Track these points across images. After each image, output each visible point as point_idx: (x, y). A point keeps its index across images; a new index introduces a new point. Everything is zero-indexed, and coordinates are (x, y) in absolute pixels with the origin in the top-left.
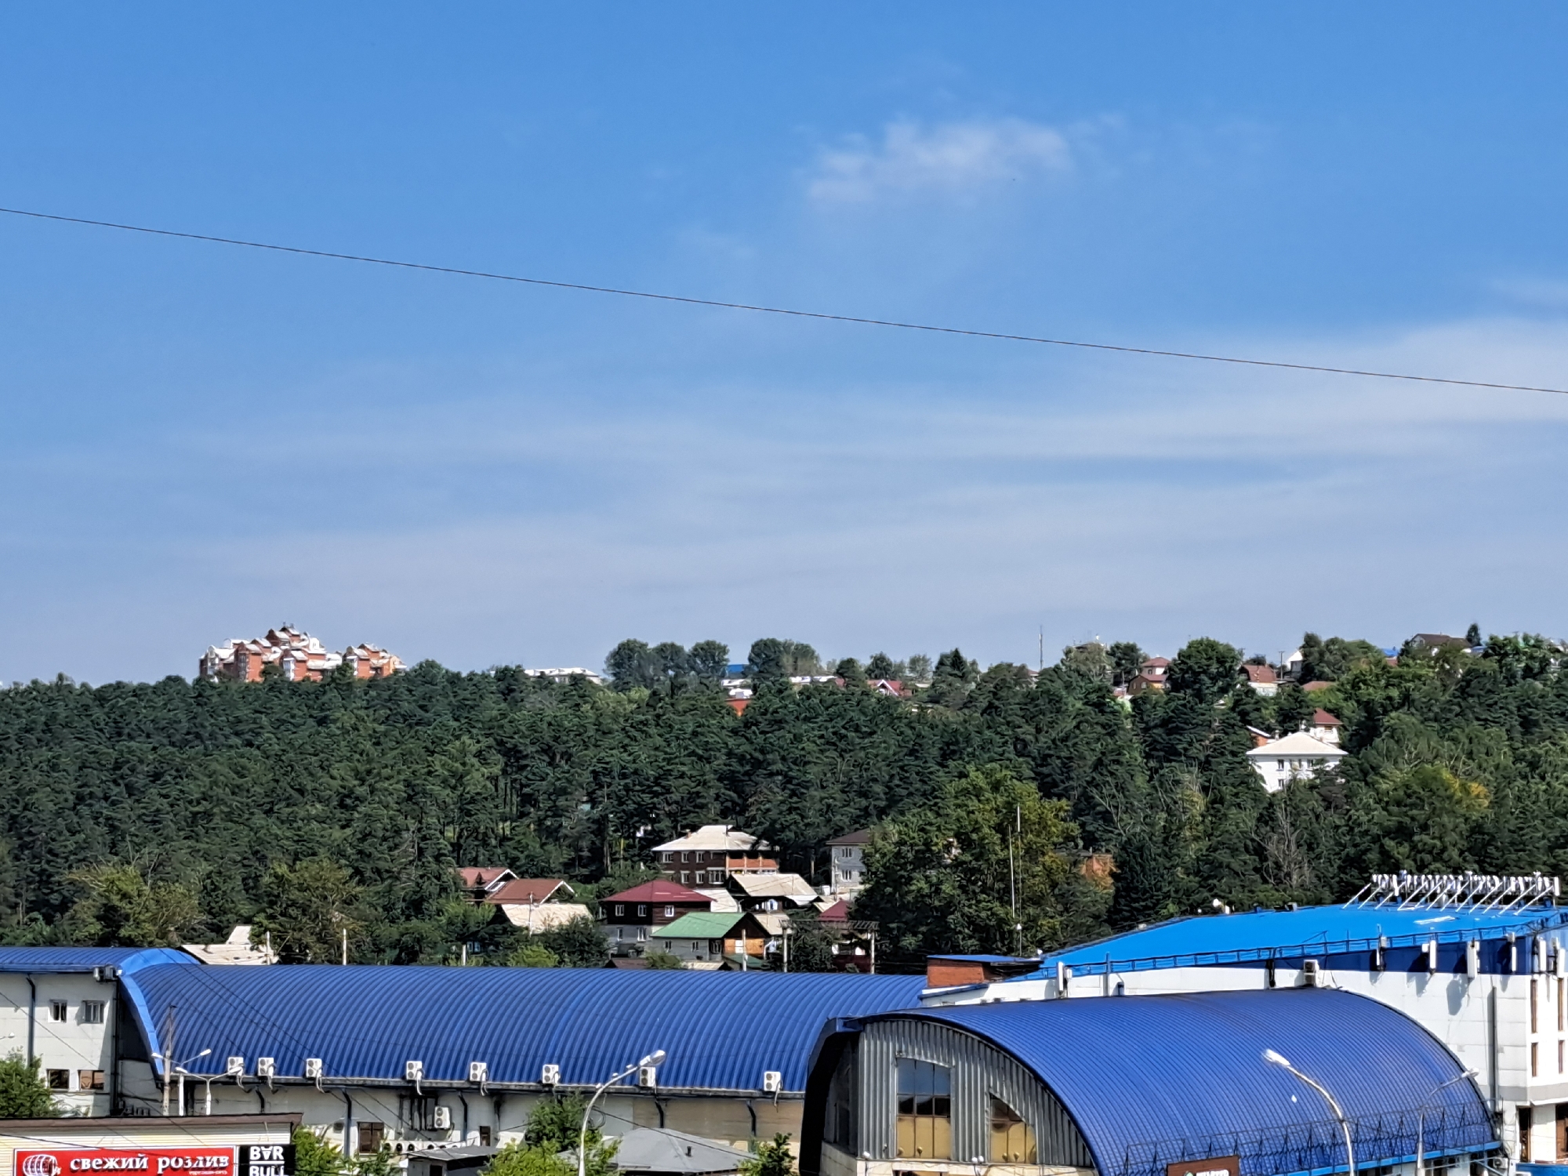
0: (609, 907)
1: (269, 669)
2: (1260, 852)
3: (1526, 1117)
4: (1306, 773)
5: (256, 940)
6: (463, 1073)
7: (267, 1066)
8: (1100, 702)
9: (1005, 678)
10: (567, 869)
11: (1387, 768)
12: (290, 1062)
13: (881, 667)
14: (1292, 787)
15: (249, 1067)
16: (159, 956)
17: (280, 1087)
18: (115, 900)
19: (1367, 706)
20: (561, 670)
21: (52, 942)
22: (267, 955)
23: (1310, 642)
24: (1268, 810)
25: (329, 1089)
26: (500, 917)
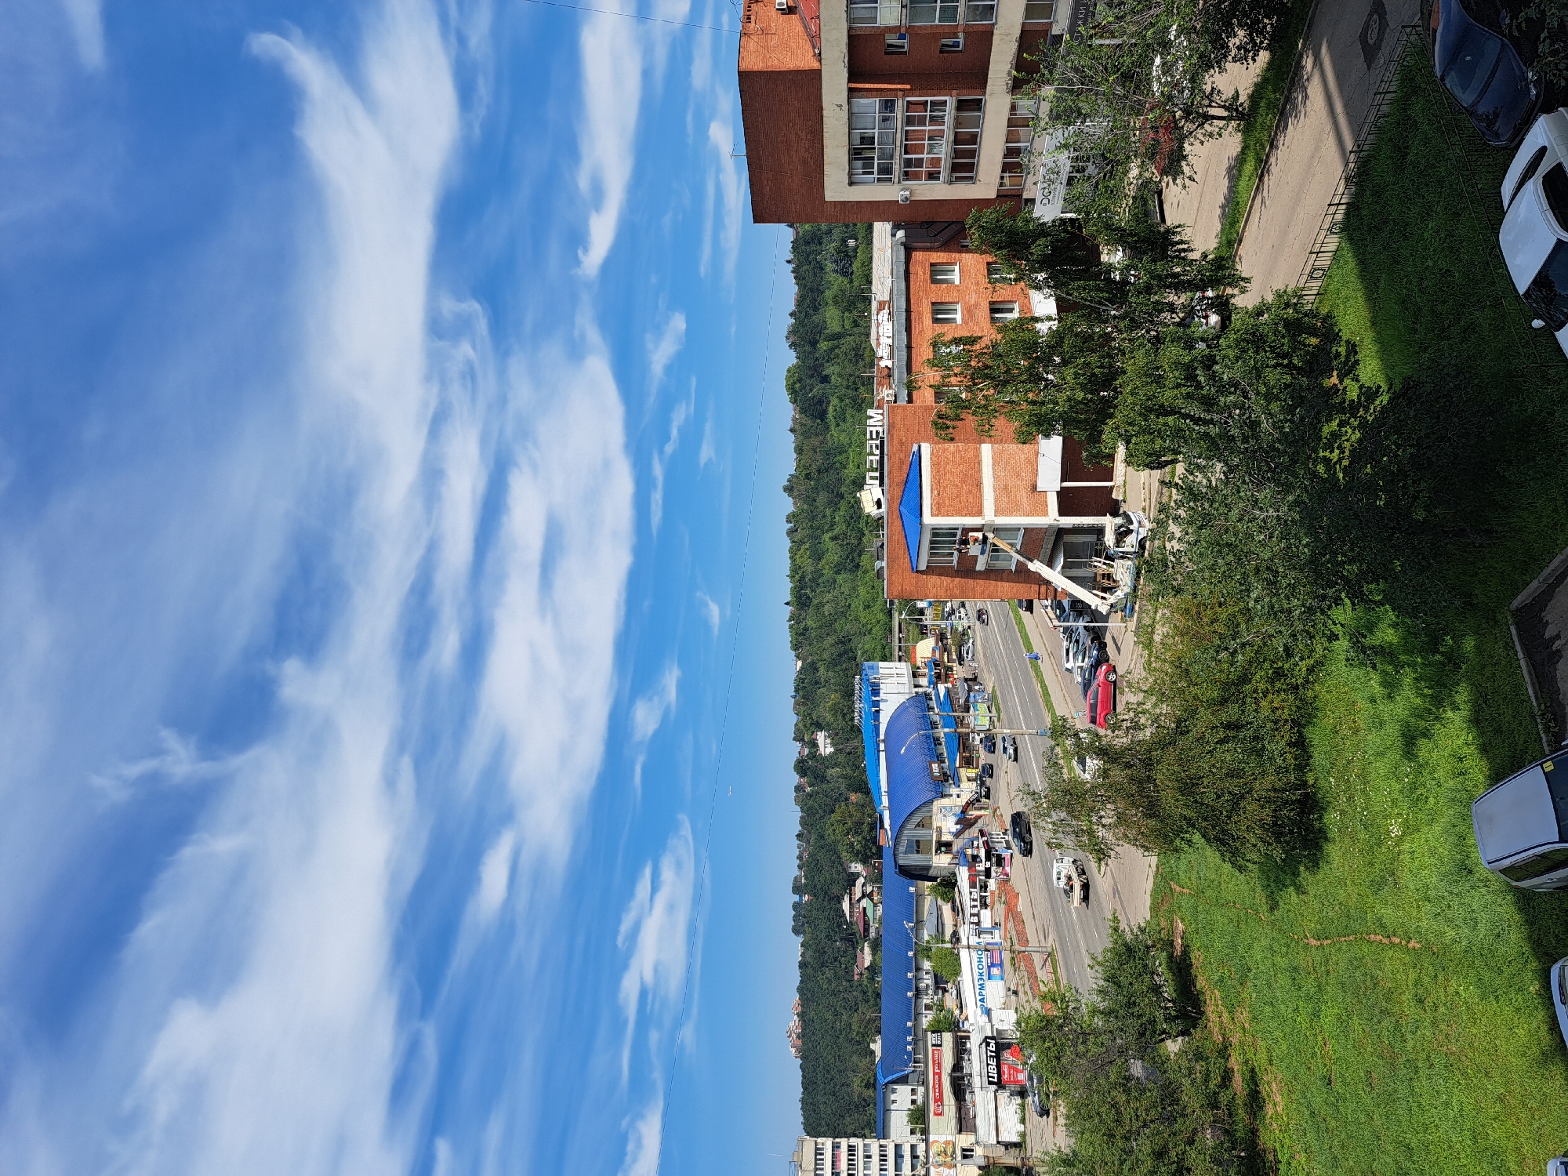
0: (865, 936)
1: (798, 1037)
2: (849, 753)
3: (916, 686)
4: (828, 741)
5: (874, 1041)
6: (911, 979)
7: (909, 1039)
8: (810, 795)
9: (803, 822)
10: (855, 948)
11: (827, 720)
12: (908, 1031)
13: (800, 857)
14: (833, 745)
15: (910, 1044)
16: (879, 1071)
17: (915, 1035)
18: (863, 1084)
19: (811, 724)
20: (800, 950)
21: (875, 1104)
22: (878, 1038)
23: (794, 739)
24: (838, 751)
25: (916, 1020)
26: (867, 968)
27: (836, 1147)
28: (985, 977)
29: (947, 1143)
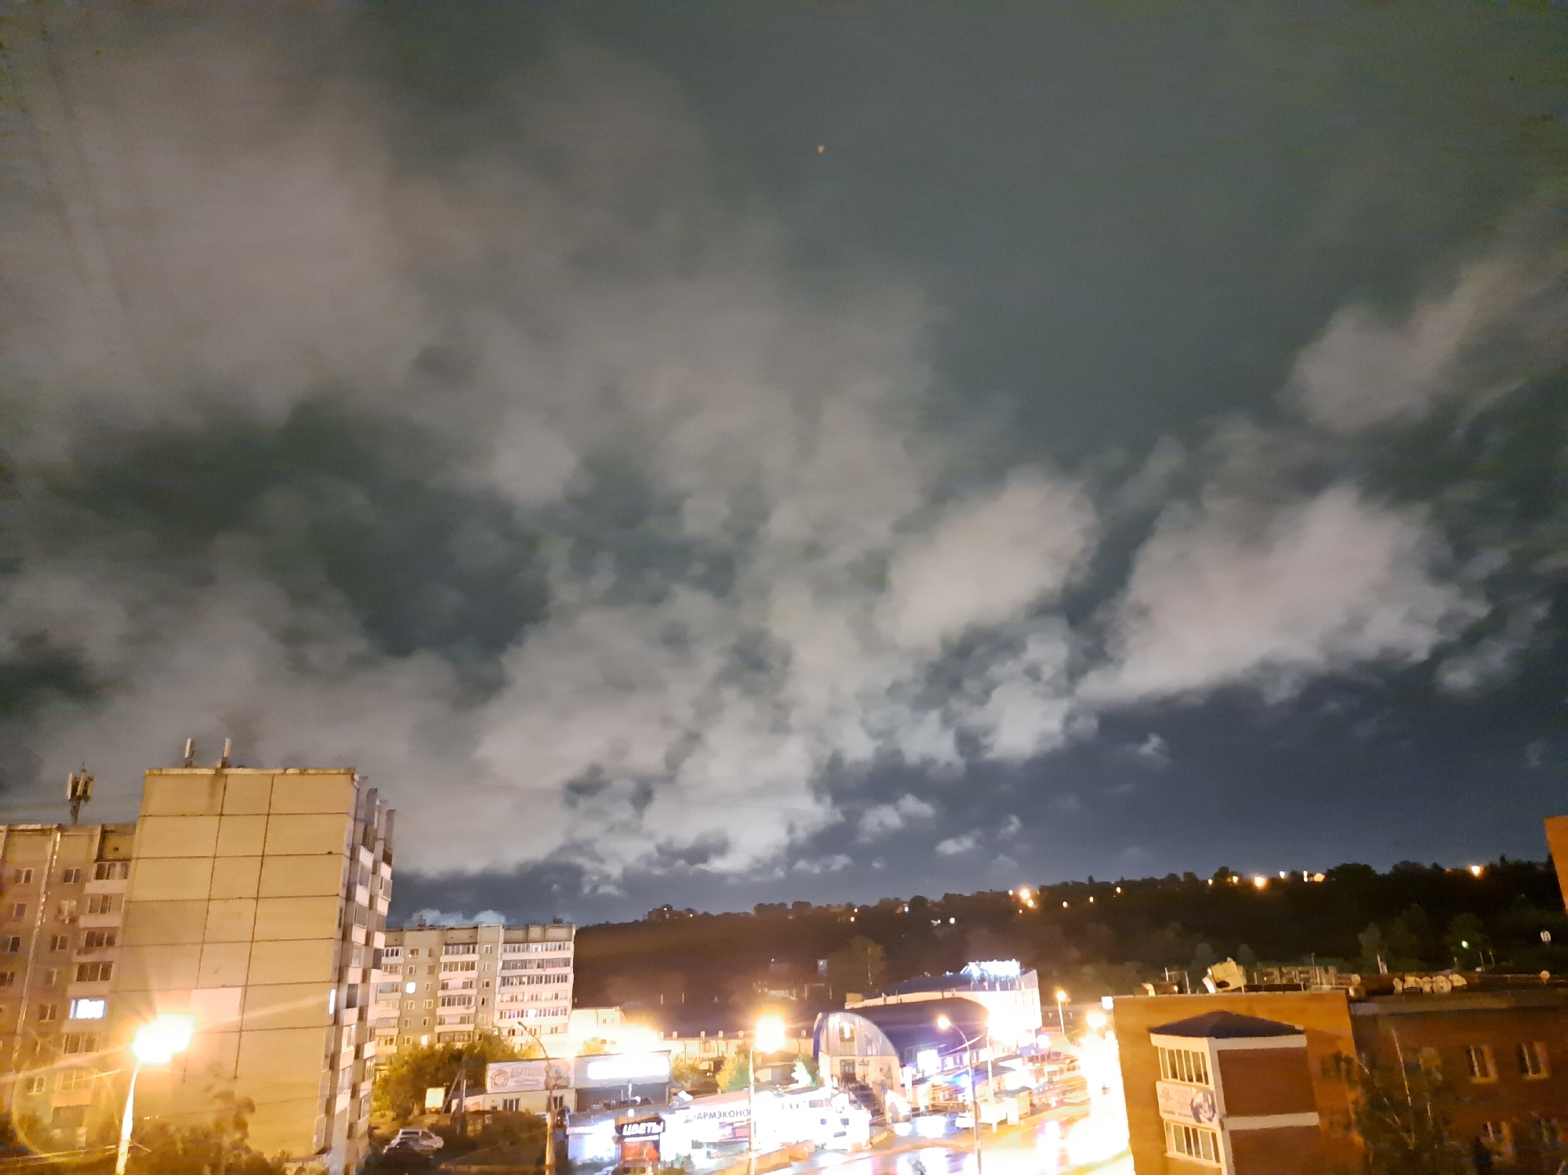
13: (829, 908)
20: (742, 912)
23: (946, 895)
27: (566, 963)
28: (723, 1119)
29: (568, 1079)
